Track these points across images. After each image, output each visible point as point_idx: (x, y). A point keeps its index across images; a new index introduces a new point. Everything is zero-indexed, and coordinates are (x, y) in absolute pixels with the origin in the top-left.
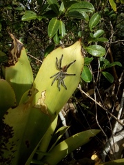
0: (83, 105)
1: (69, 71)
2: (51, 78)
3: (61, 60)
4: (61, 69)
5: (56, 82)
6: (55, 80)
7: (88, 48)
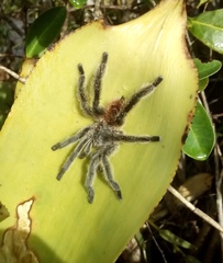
0: (168, 235)
1: (131, 124)
2: (56, 147)
3: (99, 76)
4: (97, 112)
5: (77, 164)
6: (71, 157)
7: (198, 22)
